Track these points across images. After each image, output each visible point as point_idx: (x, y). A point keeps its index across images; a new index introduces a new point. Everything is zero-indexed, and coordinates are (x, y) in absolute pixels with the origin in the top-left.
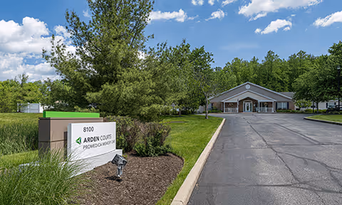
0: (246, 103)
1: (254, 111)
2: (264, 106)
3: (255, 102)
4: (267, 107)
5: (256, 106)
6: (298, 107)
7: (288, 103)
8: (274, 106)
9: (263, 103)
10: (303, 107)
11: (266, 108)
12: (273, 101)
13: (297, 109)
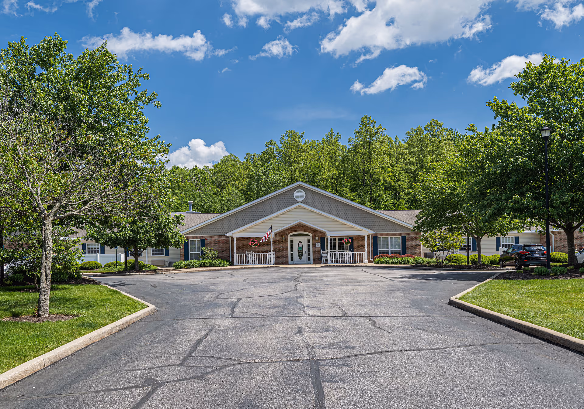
0: (296, 240)
1: (318, 260)
2: (342, 248)
3: (320, 237)
4: (352, 248)
5: (323, 247)
6: (428, 250)
7: (404, 239)
8: (368, 247)
9: (341, 239)
10: (442, 249)
11: (348, 253)
12: (365, 232)
13: (427, 255)
